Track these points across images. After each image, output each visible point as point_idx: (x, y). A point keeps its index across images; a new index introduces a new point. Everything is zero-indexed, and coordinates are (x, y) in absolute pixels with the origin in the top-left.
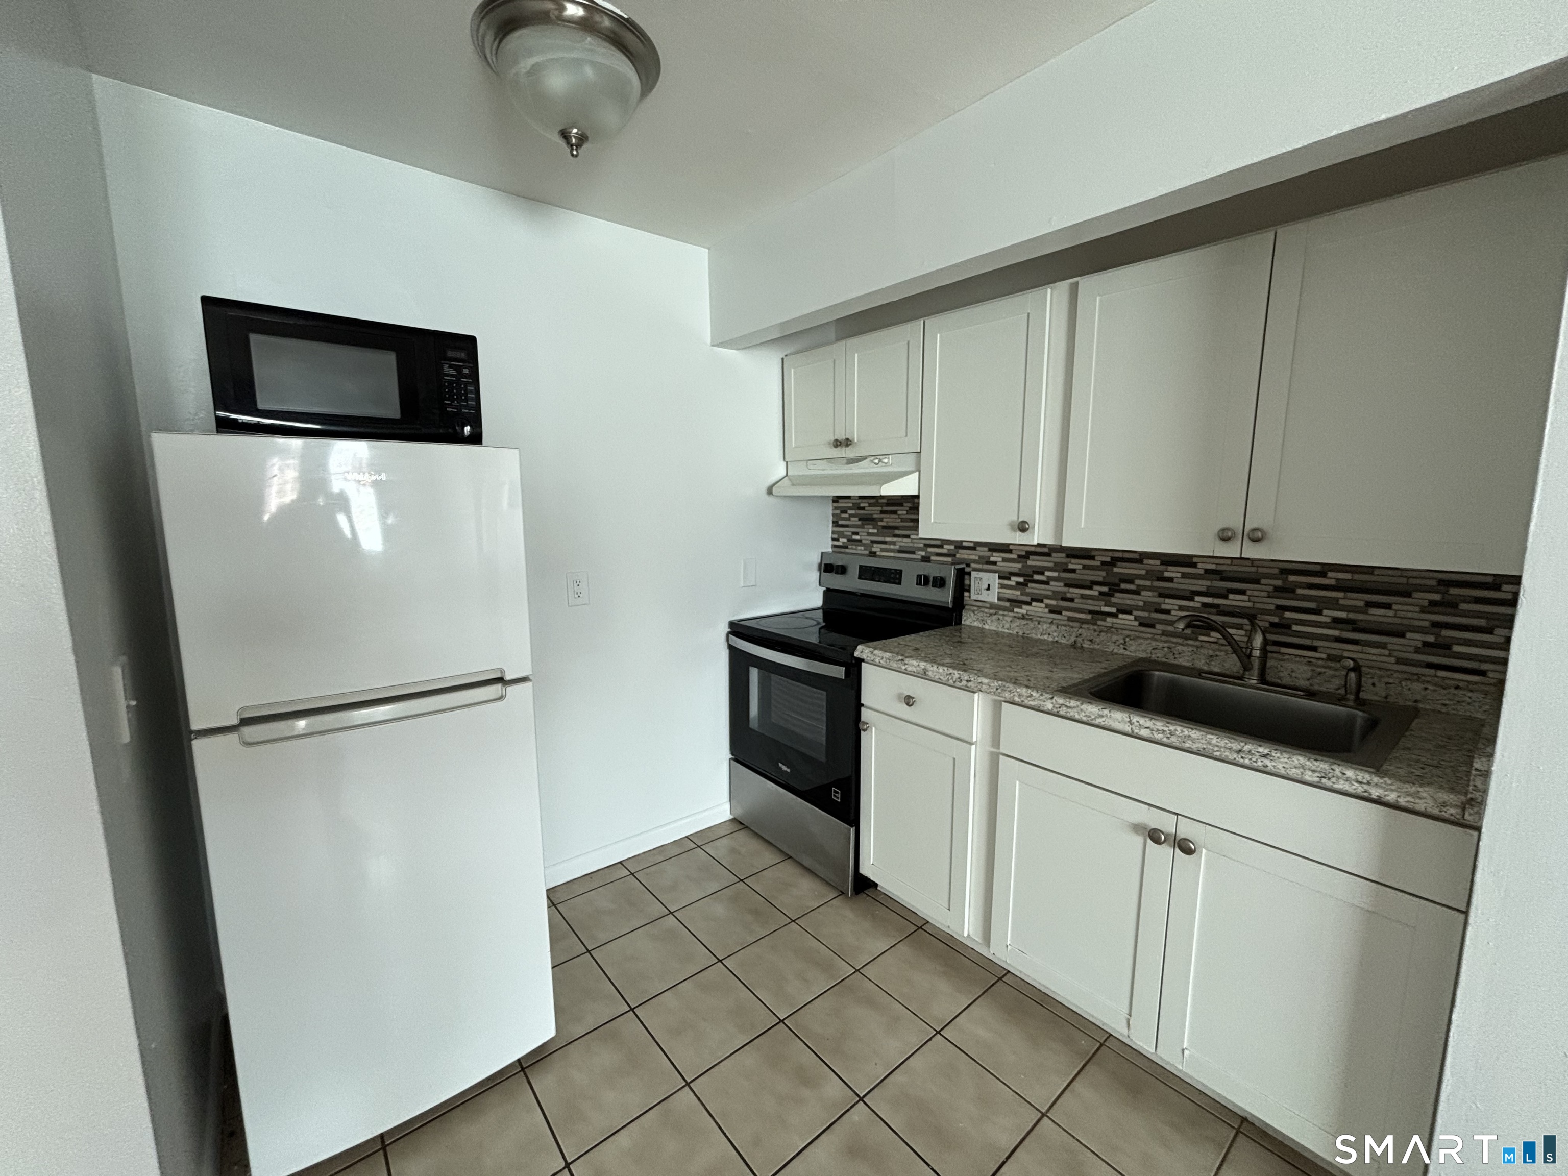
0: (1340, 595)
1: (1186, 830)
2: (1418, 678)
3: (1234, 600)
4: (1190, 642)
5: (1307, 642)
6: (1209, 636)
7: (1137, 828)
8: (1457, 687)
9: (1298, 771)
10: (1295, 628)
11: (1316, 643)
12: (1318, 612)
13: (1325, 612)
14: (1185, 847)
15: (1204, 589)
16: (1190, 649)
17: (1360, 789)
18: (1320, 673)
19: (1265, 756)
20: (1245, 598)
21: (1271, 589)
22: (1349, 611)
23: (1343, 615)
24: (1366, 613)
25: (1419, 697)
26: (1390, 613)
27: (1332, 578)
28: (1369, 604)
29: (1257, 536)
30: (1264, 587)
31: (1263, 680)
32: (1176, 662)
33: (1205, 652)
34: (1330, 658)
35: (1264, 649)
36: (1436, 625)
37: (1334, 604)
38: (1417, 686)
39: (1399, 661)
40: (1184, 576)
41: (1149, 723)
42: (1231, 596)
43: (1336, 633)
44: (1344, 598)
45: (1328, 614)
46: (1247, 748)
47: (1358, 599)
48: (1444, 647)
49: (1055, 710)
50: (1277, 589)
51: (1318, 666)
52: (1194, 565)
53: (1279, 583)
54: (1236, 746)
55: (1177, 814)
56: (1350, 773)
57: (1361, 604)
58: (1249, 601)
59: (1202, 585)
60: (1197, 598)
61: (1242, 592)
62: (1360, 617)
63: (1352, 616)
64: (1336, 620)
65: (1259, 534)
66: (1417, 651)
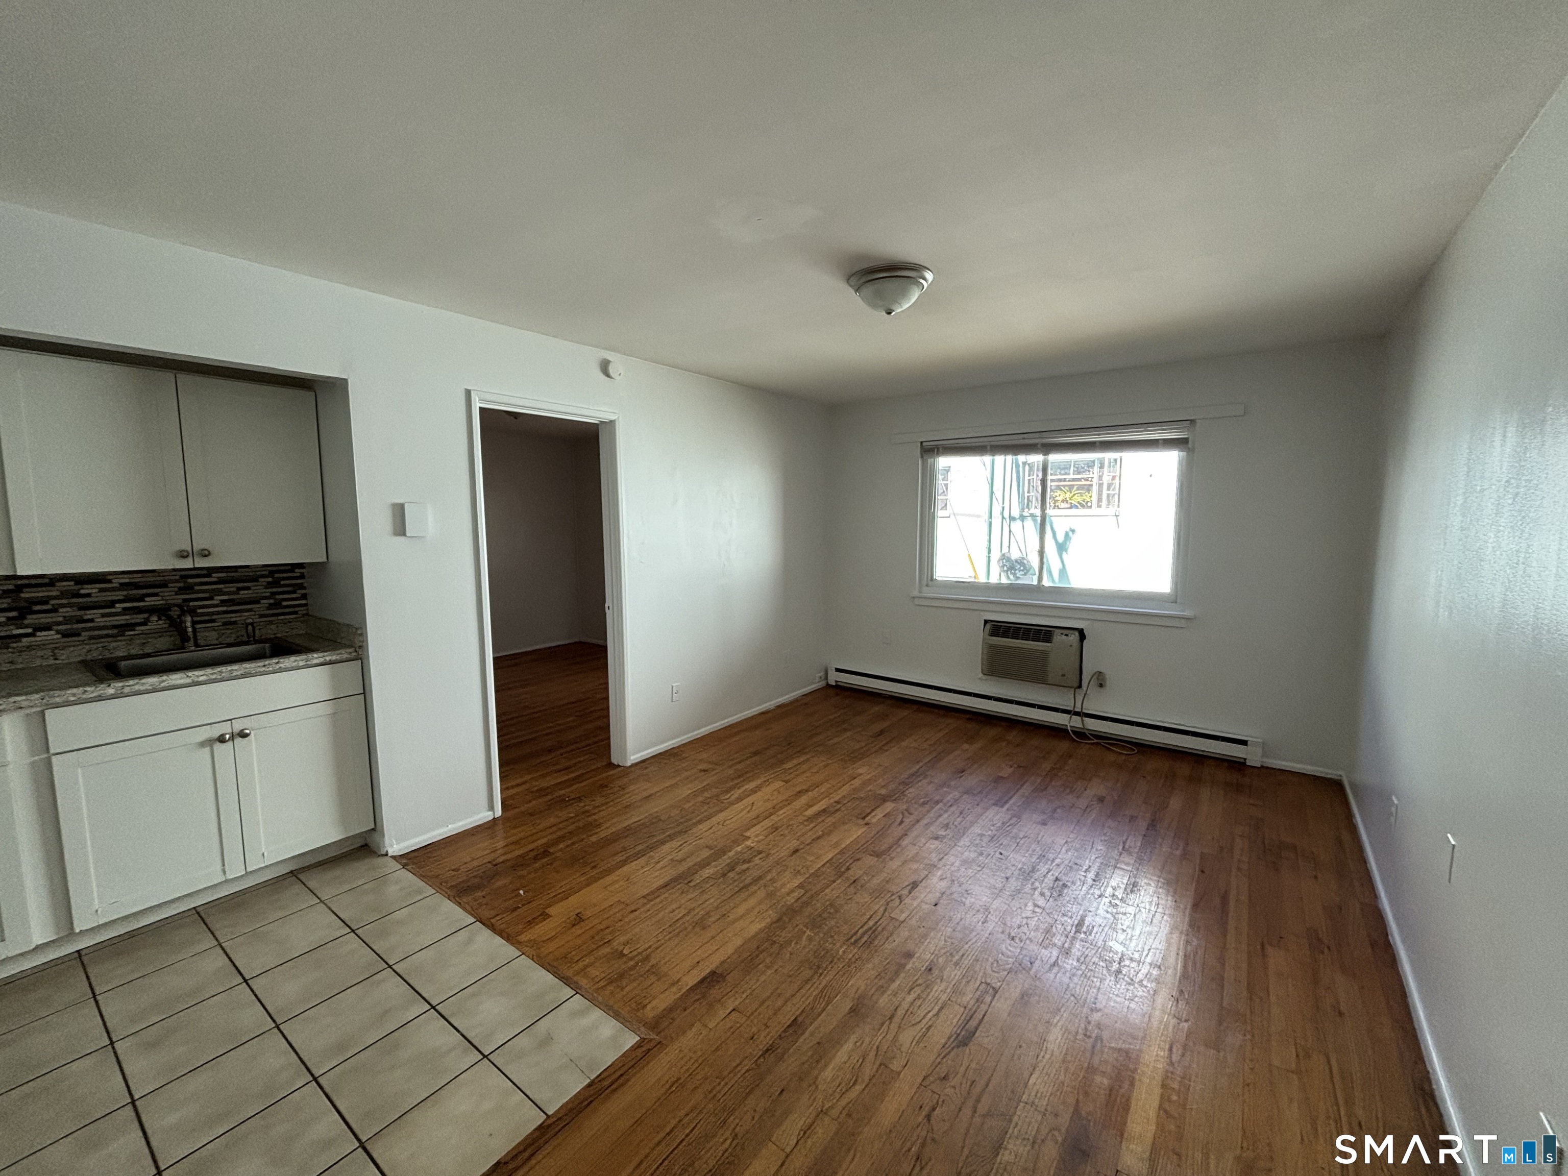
0: (222, 586)
1: (238, 726)
2: (271, 622)
3: (150, 601)
4: (120, 638)
5: (207, 618)
6: (134, 630)
7: (203, 744)
8: (290, 622)
9: (296, 663)
10: (199, 611)
11: (214, 617)
12: (211, 598)
13: (216, 598)
14: (243, 735)
15: (121, 598)
16: (124, 643)
17: (322, 660)
18: (223, 634)
19: (278, 663)
20: (159, 598)
21: (176, 589)
22: (229, 595)
23: (226, 597)
24: (238, 594)
25: (276, 632)
26: (250, 592)
27: (216, 576)
28: (239, 589)
29: (205, 554)
30: (171, 589)
31: (197, 645)
32: (113, 656)
33: (138, 642)
34: (225, 624)
35: (193, 627)
36: (273, 594)
37: (220, 592)
38: (273, 627)
39: (261, 616)
40: (101, 590)
41: (201, 673)
42: (147, 599)
43: (225, 609)
44: (225, 588)
45: (218, 599)
46: (267, 663)
47: (232, 587)
48: (277, 604)
49: (119, 692)
50: (180, 588)
51: (221, 630)
52: (110, 581)
53: (181, 585)
54: (261, 664)
55: (230, 720)
56: (315, 655)
57: (234, 589)
58: (162, 600)
59: (120, 595)
60: (117, 605)
61: (156, 595)
62: (235, 597)
63: (232, 597)
64: (222, 601)
65: (207, 553)
66: (269, 608)
